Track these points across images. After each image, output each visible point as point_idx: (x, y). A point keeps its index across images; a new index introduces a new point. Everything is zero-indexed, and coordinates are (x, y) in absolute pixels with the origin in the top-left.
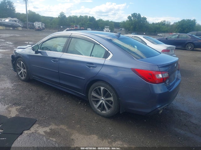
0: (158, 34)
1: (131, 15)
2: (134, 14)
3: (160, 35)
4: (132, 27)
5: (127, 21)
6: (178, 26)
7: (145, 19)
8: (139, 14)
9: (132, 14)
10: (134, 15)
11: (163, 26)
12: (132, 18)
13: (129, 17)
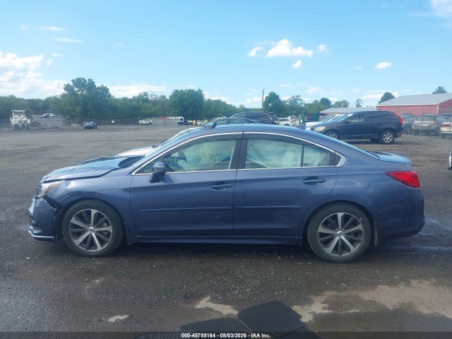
0: (140, 122)
1: (71, 84)
2: (79, 80)
3: (144, 122)
4: (78, 109)
5: (64, 95)
6: (174, 102)
7: (105, 90)
8: (89, 80)
9: (73, 81)
10: (79, 82)
11: (145, 104)
12: (76, 89)
13: (67, 87)
